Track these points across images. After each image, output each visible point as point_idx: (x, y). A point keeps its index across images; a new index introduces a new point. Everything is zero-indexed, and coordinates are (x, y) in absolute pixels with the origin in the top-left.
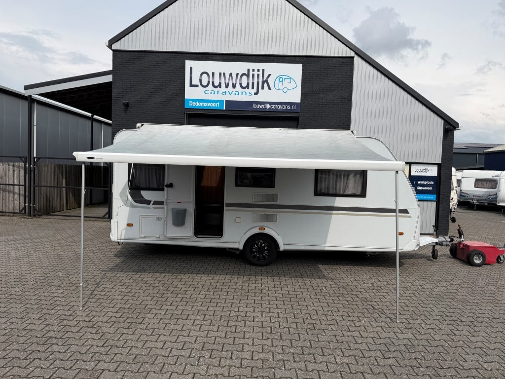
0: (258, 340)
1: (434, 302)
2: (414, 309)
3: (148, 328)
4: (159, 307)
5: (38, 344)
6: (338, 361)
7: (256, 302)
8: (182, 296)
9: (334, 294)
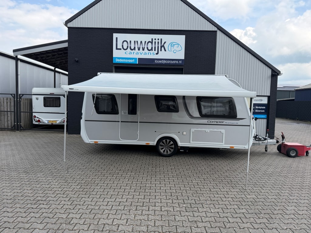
0: (164, 200)
1: (267, 177)
2: (256, 181)
3: (97, 194)
4: (102, 182)
5: (31, 204)
6: (212, 211)
7: (161, 178)
8: (117, 175)
9: (208, 174)
